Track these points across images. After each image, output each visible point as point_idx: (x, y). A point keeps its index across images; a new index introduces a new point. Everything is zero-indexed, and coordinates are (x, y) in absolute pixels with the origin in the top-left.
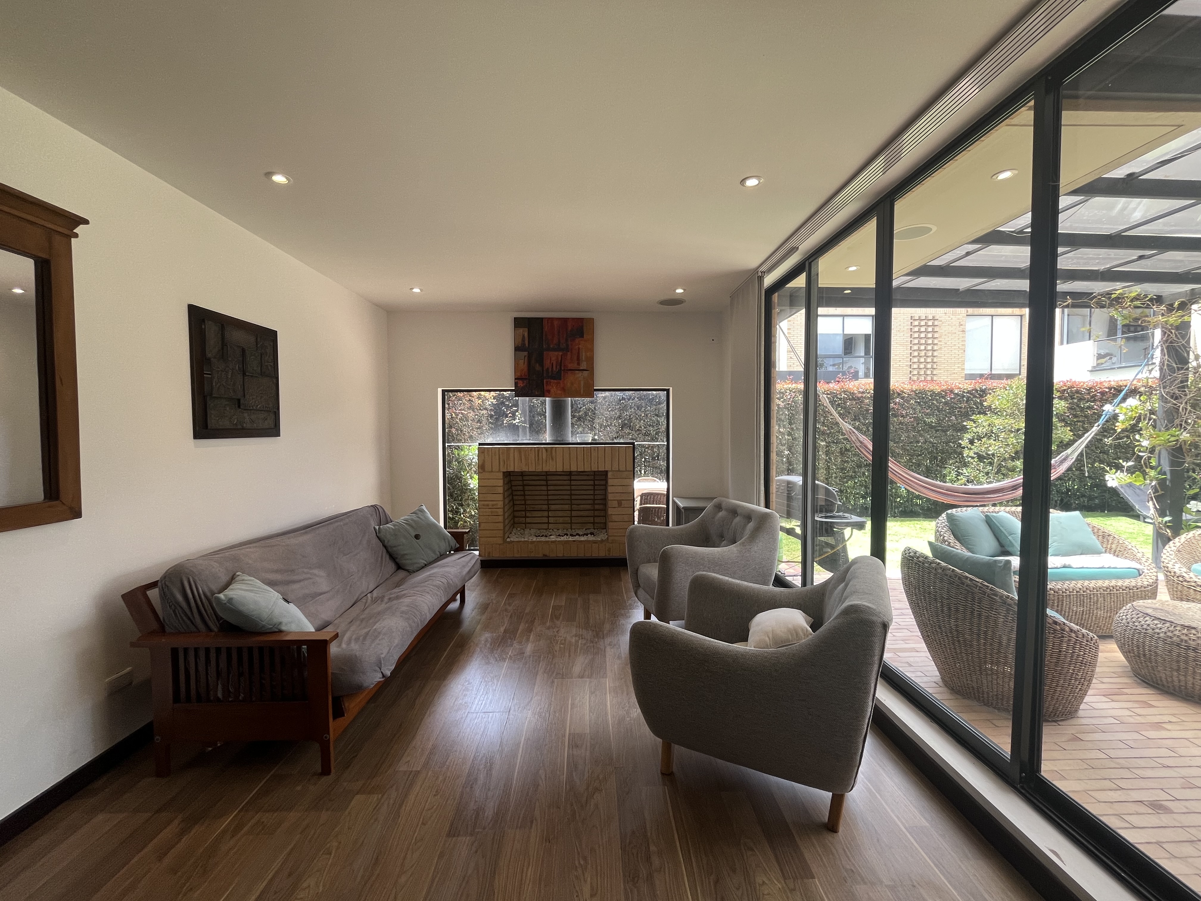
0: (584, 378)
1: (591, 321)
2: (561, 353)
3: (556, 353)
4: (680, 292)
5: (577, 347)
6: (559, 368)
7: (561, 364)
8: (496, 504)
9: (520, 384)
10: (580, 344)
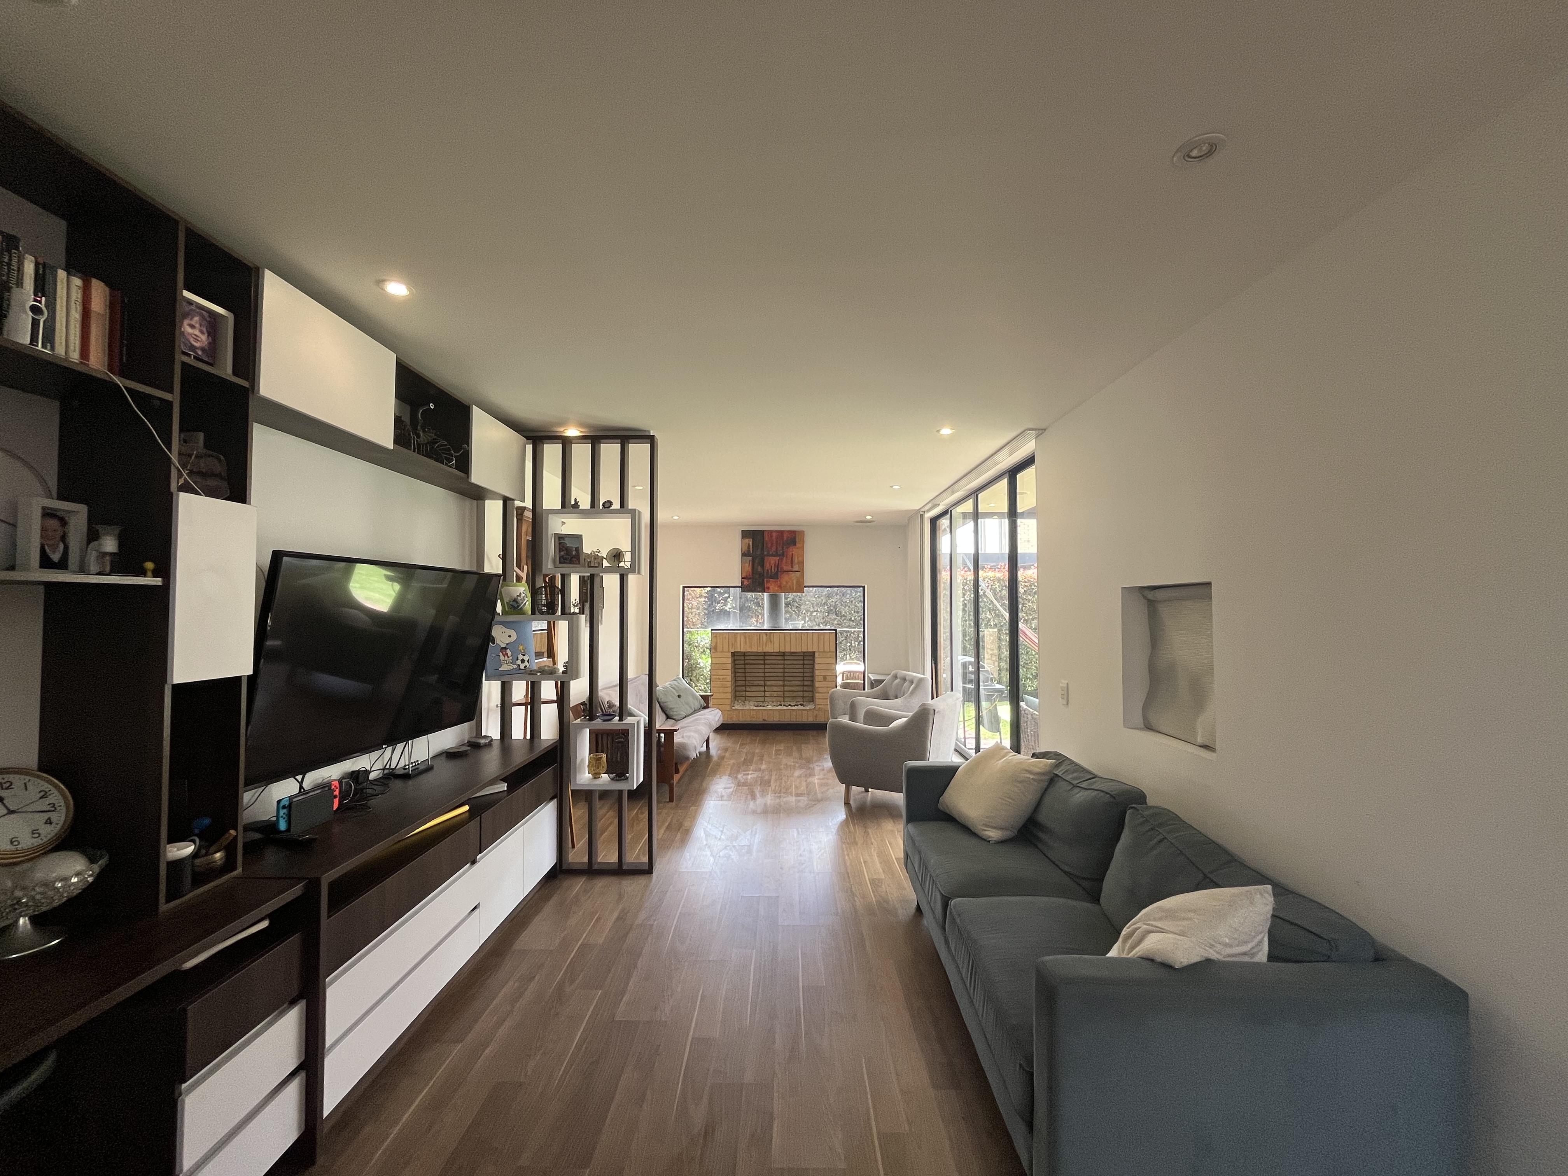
0: (796, 577)
1: (802, 533)
2: (778, 558)
3: (775, 558)
4: (869, 517)
5: (791, 553)
6: (776, 569)
7: (778, 567)
8: (726, 678)
9: (746, 583)
10: (793, 551)
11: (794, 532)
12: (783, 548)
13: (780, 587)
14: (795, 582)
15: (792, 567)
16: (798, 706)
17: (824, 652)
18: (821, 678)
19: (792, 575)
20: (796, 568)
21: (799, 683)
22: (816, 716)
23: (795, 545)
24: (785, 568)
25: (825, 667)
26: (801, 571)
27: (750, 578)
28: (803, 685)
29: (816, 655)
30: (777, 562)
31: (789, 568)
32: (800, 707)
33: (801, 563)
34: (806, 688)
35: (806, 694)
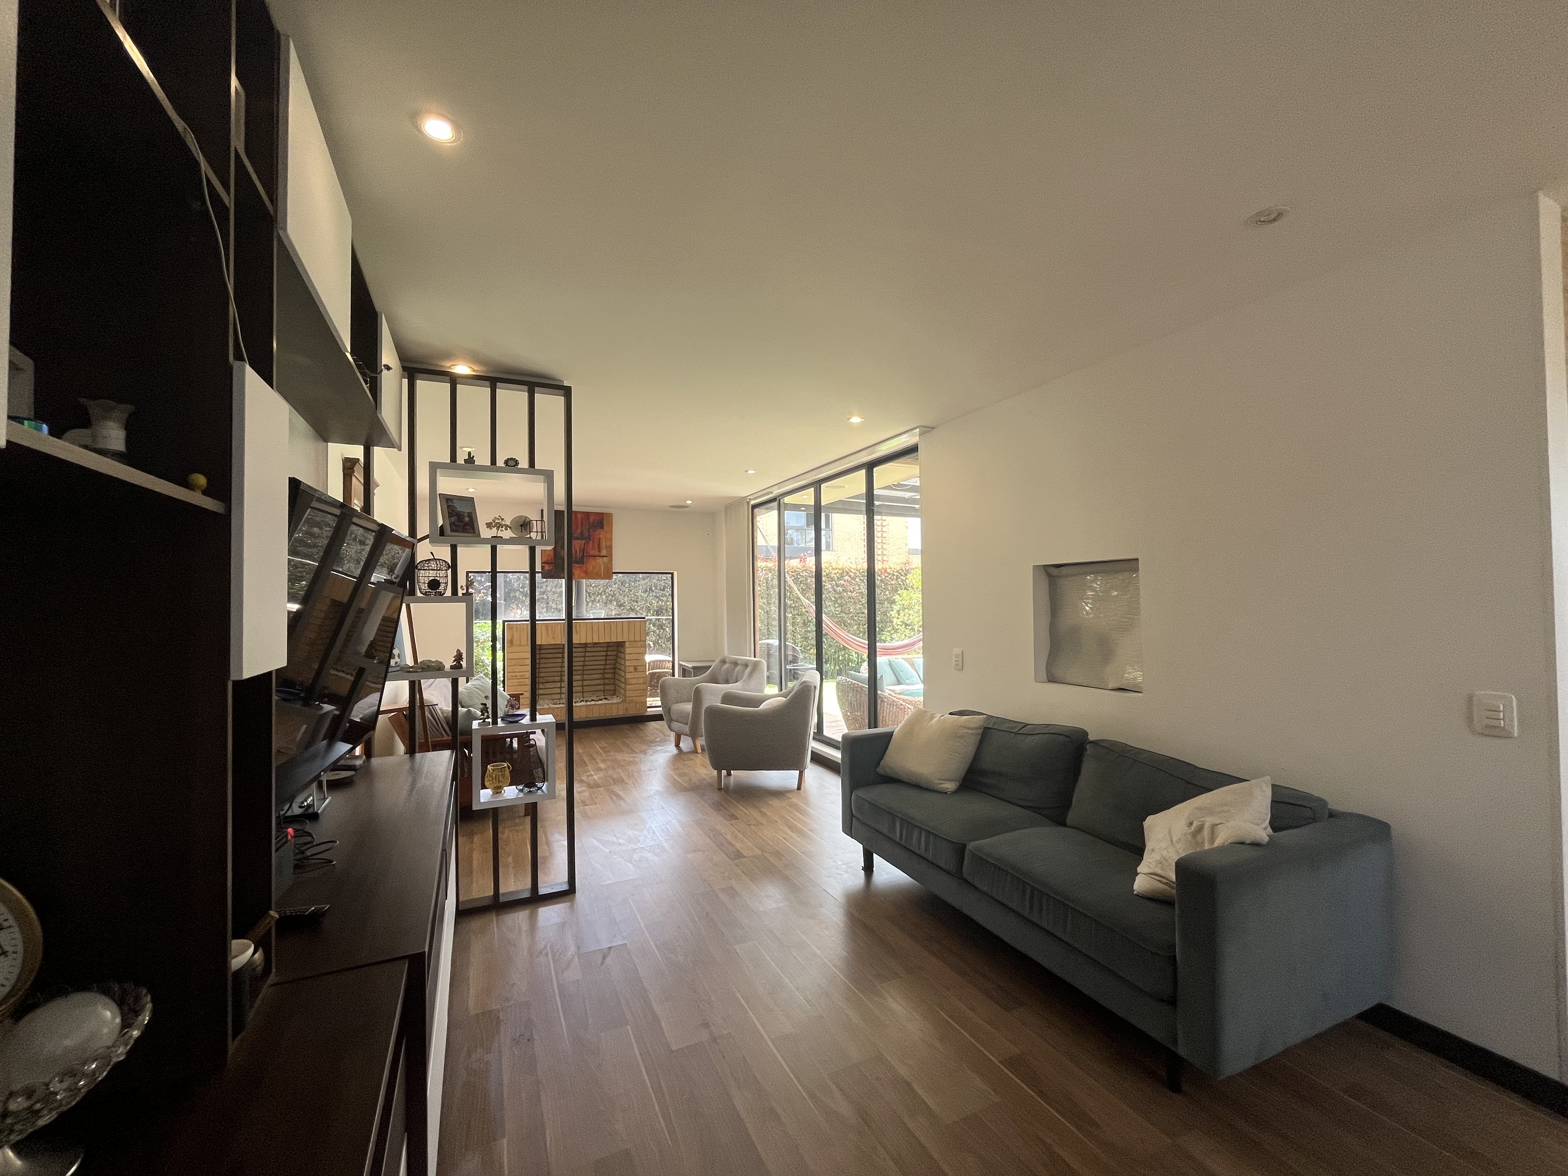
0: (604, 563)
1: (610, 516)
2: (584, 542)
3: (579, 541)
4: (689, 502)
5: (598, 537)
6: (581, 553)
7: (584, 550)
8: (524, 675)
9: (547, 567)
10: (601, 534)
11: (601, 515)
12: (589, 531)
13: (586, 572)
14: (602, 567)
15: (599, 551)
16: (602, 700)
17: (635, 641)
18: (632, 669)
19: (600, 561)
20: (604, 552)
21: (600, 676)
22: (627, 709)
23: (602, 528)
24: (592, 553)
25: (636, 657)
26: (610, 555)
27: (552, 563)
28: (604, 679)
29: (627, 644)
30: (583, 546)
31: (596, 553)
32: (604, 701)
33: (610, 548)
34: (607, 681)
35: (607, 687)
